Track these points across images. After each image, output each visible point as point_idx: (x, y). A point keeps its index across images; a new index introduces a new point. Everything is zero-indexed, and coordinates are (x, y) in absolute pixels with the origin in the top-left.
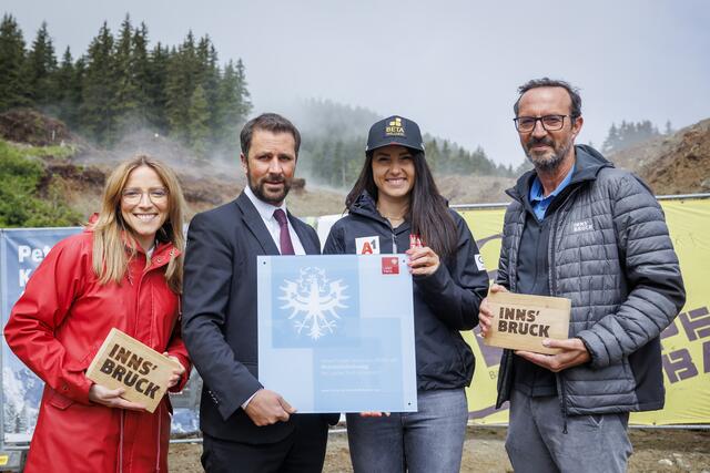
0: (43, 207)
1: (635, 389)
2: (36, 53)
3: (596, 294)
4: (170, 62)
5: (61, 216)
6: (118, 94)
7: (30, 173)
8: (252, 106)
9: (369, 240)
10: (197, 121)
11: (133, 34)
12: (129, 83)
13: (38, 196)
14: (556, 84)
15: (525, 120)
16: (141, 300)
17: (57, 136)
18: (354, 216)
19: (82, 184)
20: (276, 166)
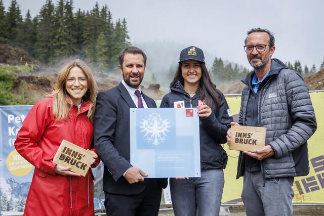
0: (16, 98)
1: (295, 167)
2: (11, 13)
3: (278, 125)
4: (85, 20)
5: (26, 103)
6: (57, 37)
7: (9, 80)
9: (180, 102)
10: (100, 52)
11: (65, 4)
12: (63, 31)
13: (13, 93)
14: (263, 31)
15: (250, 47)
16: (76, 128)
17: (23, 59)
18: (173, 92)
19: (37, 86)
20: (135, 70)
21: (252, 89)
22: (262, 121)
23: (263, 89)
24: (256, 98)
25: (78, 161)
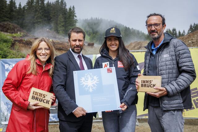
0: (13, 52)
1: (183, 103)
2: (10, 4)
3: (170, 75)
4: (52, 7)
5: (18, 55)
6: (36, 17)
7: (9, 42)
8: (77, 20)
9: (106, 63)
10: (60, 25)
12: (39, 14)
13: (11, 49)
15: (149, 25)
16: (41, 79)
17: (17, 30)
18: (102, 56)
19: (25, 45)
20: (78, 43)
21: (151, 52)
22: (160, 72)
23: (160, 51)
24: (155, 58)
25: (43, 99)
